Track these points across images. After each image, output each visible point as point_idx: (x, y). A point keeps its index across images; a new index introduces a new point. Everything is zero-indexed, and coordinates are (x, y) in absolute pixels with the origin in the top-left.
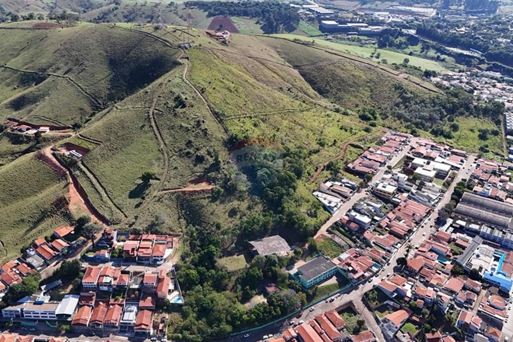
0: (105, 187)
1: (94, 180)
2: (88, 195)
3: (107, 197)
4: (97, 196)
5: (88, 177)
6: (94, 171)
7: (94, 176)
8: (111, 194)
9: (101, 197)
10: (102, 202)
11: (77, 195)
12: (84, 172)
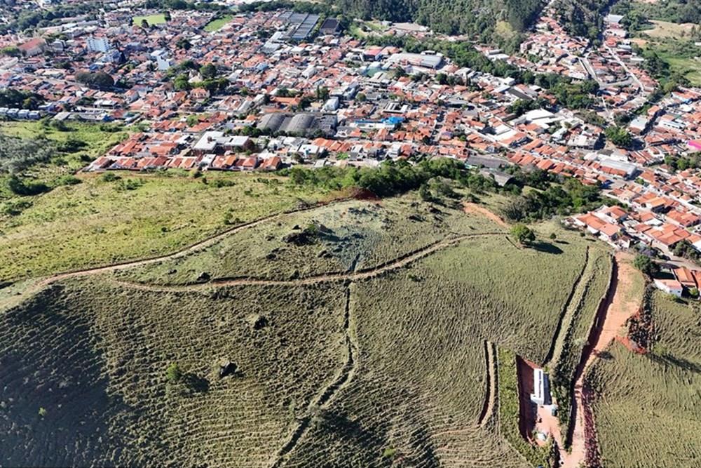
0: (572, 285)
1: (571, 310)
2: (600, 301)
3: (584, 274)
4: (592, 287)
5: (572, 324)
6: (553, 322)
7: (563, 315)
8: (576, 272)
9: (590, 281)
10: (596, 276)
11: (609, 323)
12: (566, 339)
